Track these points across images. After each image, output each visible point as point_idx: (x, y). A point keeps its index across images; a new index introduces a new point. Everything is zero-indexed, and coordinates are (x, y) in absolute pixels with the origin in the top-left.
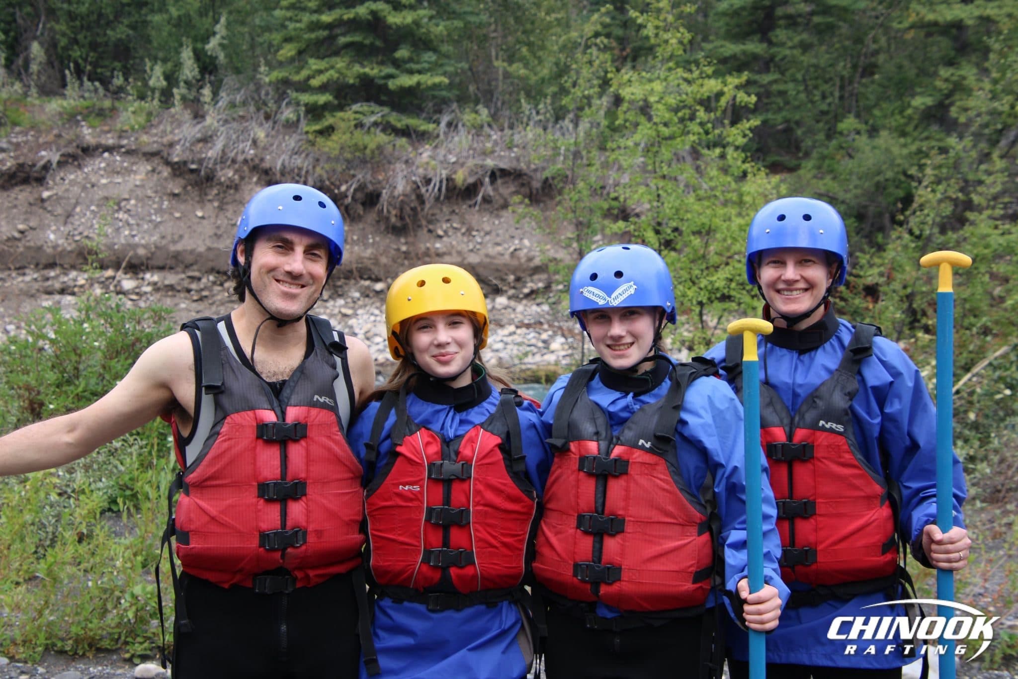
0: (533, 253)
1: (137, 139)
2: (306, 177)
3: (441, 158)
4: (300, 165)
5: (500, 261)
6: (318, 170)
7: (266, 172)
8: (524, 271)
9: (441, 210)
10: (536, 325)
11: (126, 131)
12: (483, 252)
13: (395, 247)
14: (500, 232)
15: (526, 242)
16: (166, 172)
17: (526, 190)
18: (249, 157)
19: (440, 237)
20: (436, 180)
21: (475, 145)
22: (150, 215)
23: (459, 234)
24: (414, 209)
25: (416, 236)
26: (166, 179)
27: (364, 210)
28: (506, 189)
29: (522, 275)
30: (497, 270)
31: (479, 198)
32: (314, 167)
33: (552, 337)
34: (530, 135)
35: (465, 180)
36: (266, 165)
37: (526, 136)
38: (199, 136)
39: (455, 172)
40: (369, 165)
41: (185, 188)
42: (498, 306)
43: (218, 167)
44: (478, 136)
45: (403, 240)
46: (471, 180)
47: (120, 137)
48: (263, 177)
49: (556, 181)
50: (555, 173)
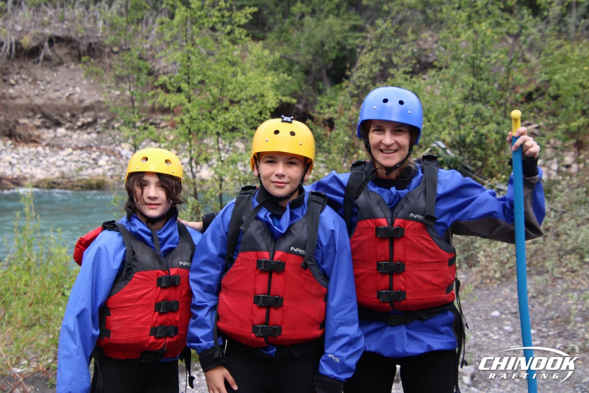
0: (83, 97)
3: (10, 27)
5: (59, 103)
8: (77, 110)
9: (12, 65)
10: (88, 147)
12: (46, 96)
14: (58, 82)
15: (78, 89)
17: (75, 52)
19: (13, 85)
20: (7, 44)
21: (36, 19)
23: (27, 83)
28: (61, 51)
29: (76, 112)
30: (58, 109)
33: (100, 156)
34: (77, 12)
35: (29, 44)
37: (74, 13)
39: (22, 38)
42: (58, 135)
44: (37, 11)
46: (34, 44)
49: (97, 46)
50: (96, 40)
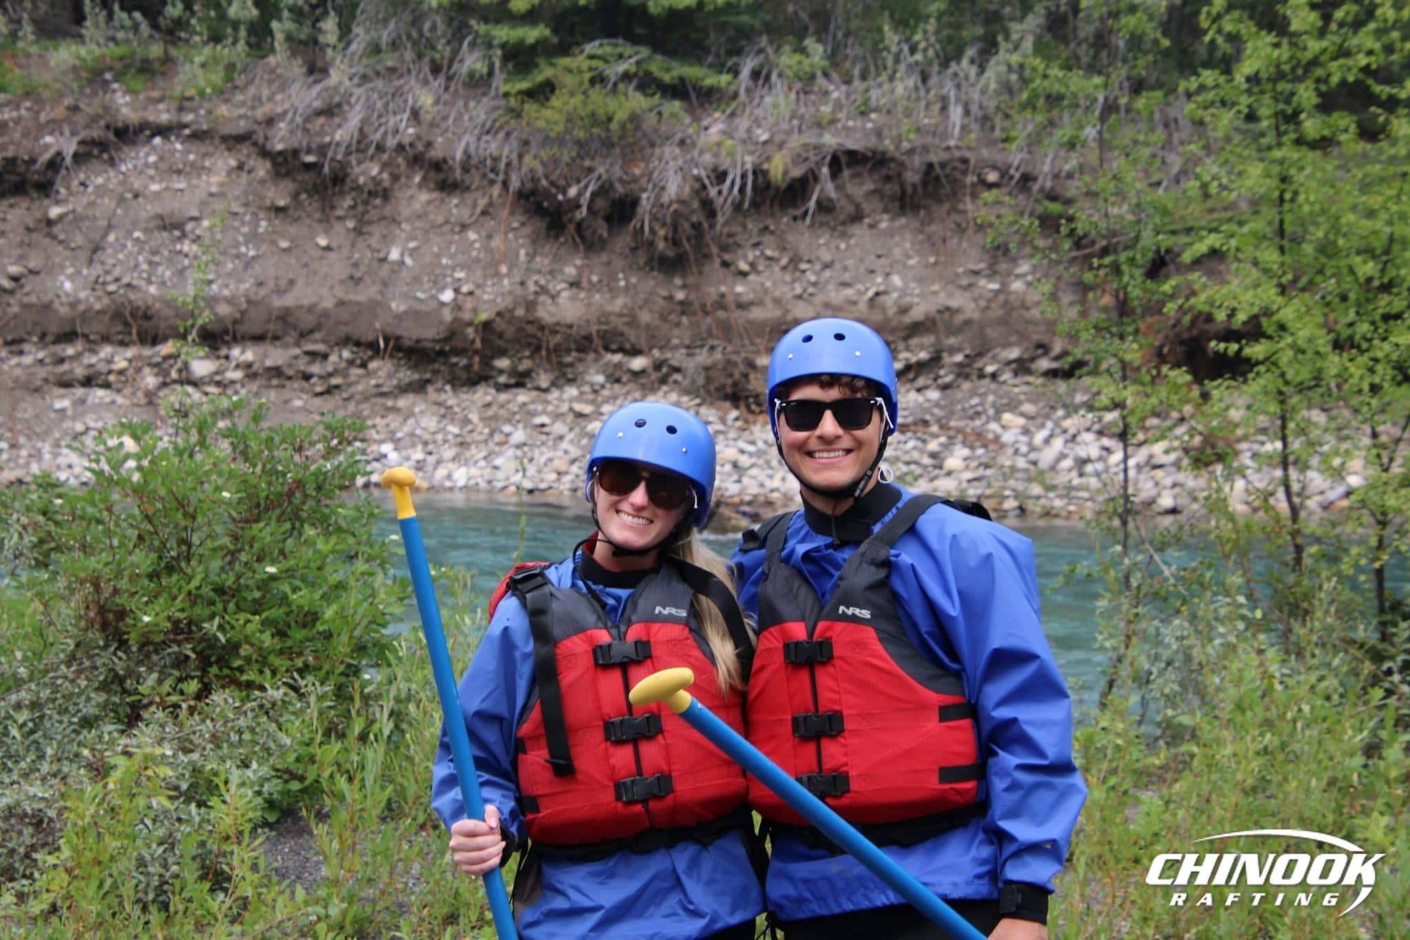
0: (907, 300)
1: (210, 112)
2: (506, 173)
3: (742, 133)
4: (496, 153)
6: (528, 159)
7: (438, 166)
8: (893, 330)
9: (744, 226)
11: (190, 99)
12: (819, 299)
13: (665, 293)
14: (850, 262)
15: (896, 280)
16: (262, 169)
17: (891, 188)
18: (406, 141)
19: (744, 274)
20: (734, 174)
21: (802, 110)
22: (237, 245)
23: (777, 269)
24: (696, 226)
25: (700, 273)
26: (262, 182)
27: (610, 230)
28: (860, 188)
31: (812, 204)
32: (520, 156)
33: (946, 447)
34: (900, 89)
35: (785, 173)
36: (436, 153)
37: (893, 91)
38: (317, 104)
39: (768, 159)
40: (617, 151)
41: (296, 196)
43: (353, 159)
44: (806, 93)
45: (678, 281)
46: (797, 172)
47: (181, 109)
48: (432, 174)
49: (947, 171)
50: (944, 156)
